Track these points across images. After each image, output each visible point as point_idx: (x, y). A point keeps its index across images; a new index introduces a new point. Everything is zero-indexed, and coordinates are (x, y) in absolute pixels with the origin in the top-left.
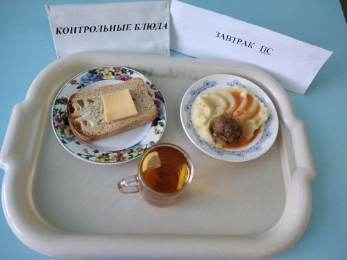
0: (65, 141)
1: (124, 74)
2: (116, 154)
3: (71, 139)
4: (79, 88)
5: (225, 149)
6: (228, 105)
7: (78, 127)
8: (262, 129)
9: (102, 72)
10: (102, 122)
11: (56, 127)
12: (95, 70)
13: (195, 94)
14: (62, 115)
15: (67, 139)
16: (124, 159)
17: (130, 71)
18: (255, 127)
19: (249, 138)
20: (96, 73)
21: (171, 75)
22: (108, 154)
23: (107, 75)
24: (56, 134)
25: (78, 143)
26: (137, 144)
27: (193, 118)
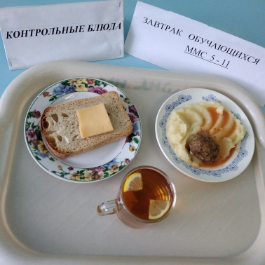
0: (39, 157)
1: (97, 86)
2: (91, 172)
3: (45, 155)
4: (51, 100)
5: (202, 168)
6: (204, 121)
7: (52, 142)
8: (238, 147)
9: (75, 84)
10: (78, 137)
11: (29, 142)
12: (67, 81)
13: (170, 108)
14: (35, 129)
15: (41, 155)
16: (99, 177)
17: (103, 83)
18: (232, 146)
19: (225, 157)
20: (69, 85)
21: (144, 87)
22: (83, 171)
23: (80, 86)
24: (29, 149)
25: (52, 159)
26: (112, 161)
27: (168, 134)
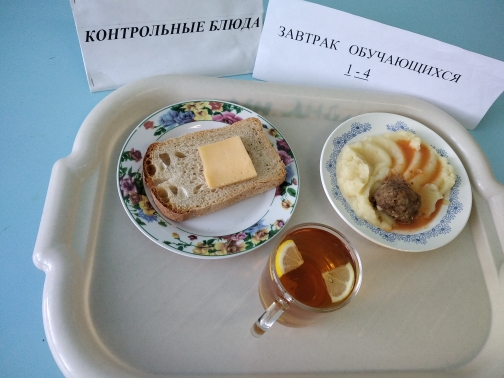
0: (143, 220)
1: (226, 112)
2: (224, 241)
3: (152, 218)
4: (157, 134)
5: (396, 231)
6: (393, 160)
7: (162, 197)
8: (447, 199)
9: (192, 109)
10: (202, 188)
11: (126, 198)
12: (181, 105)
13: (340, 143)
14: (133, 178)
15: (145, 217)
16: (238, 249)
17: (235, 108)
18: (438, 196)
19: (429, 214)
20: (183, 111)
21: (298, 113)
22: (213, 240)
23: (200, 113)
24: (127, 209)
25: (162, 224)
26: (256, 225)
27: (340, 181)
